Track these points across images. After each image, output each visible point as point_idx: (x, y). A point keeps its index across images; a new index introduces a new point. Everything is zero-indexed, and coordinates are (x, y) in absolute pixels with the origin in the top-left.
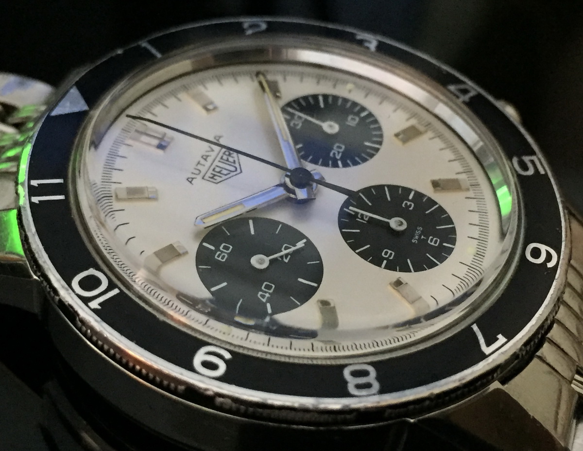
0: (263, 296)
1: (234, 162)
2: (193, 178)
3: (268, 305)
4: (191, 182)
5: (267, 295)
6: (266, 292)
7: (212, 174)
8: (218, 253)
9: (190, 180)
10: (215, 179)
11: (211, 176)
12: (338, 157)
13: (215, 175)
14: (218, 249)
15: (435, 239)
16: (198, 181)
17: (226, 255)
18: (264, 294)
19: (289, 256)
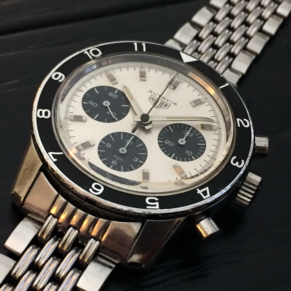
0: (91, 103)
1: (161, 106)
2: (152, 92)
3: (86, 103)
4: (150, 91)
5: (91, 104)
6: (93, 104)
7: (154, 99)
8: (113, 94)
9: (151, 91)
10: (151, 99)
11: (153, 98)
12: (165, 142)
13: (153, 99)
14: (114, 94)
15: (116, 164)
16: (150, 93)
17: (112, 96)
18: (92, 103)
19: (110, 114)
